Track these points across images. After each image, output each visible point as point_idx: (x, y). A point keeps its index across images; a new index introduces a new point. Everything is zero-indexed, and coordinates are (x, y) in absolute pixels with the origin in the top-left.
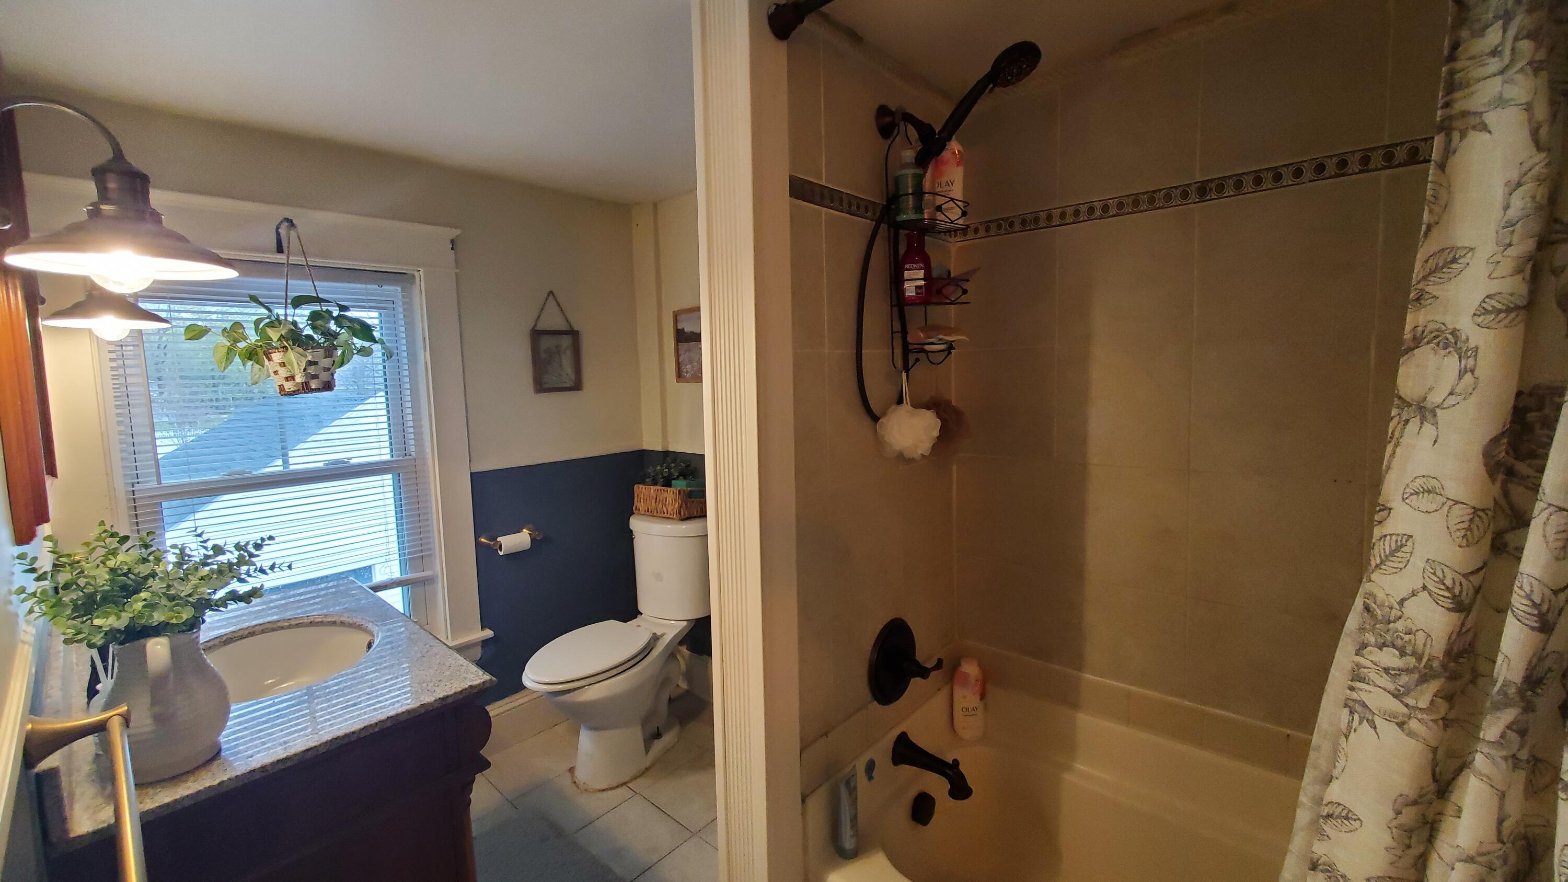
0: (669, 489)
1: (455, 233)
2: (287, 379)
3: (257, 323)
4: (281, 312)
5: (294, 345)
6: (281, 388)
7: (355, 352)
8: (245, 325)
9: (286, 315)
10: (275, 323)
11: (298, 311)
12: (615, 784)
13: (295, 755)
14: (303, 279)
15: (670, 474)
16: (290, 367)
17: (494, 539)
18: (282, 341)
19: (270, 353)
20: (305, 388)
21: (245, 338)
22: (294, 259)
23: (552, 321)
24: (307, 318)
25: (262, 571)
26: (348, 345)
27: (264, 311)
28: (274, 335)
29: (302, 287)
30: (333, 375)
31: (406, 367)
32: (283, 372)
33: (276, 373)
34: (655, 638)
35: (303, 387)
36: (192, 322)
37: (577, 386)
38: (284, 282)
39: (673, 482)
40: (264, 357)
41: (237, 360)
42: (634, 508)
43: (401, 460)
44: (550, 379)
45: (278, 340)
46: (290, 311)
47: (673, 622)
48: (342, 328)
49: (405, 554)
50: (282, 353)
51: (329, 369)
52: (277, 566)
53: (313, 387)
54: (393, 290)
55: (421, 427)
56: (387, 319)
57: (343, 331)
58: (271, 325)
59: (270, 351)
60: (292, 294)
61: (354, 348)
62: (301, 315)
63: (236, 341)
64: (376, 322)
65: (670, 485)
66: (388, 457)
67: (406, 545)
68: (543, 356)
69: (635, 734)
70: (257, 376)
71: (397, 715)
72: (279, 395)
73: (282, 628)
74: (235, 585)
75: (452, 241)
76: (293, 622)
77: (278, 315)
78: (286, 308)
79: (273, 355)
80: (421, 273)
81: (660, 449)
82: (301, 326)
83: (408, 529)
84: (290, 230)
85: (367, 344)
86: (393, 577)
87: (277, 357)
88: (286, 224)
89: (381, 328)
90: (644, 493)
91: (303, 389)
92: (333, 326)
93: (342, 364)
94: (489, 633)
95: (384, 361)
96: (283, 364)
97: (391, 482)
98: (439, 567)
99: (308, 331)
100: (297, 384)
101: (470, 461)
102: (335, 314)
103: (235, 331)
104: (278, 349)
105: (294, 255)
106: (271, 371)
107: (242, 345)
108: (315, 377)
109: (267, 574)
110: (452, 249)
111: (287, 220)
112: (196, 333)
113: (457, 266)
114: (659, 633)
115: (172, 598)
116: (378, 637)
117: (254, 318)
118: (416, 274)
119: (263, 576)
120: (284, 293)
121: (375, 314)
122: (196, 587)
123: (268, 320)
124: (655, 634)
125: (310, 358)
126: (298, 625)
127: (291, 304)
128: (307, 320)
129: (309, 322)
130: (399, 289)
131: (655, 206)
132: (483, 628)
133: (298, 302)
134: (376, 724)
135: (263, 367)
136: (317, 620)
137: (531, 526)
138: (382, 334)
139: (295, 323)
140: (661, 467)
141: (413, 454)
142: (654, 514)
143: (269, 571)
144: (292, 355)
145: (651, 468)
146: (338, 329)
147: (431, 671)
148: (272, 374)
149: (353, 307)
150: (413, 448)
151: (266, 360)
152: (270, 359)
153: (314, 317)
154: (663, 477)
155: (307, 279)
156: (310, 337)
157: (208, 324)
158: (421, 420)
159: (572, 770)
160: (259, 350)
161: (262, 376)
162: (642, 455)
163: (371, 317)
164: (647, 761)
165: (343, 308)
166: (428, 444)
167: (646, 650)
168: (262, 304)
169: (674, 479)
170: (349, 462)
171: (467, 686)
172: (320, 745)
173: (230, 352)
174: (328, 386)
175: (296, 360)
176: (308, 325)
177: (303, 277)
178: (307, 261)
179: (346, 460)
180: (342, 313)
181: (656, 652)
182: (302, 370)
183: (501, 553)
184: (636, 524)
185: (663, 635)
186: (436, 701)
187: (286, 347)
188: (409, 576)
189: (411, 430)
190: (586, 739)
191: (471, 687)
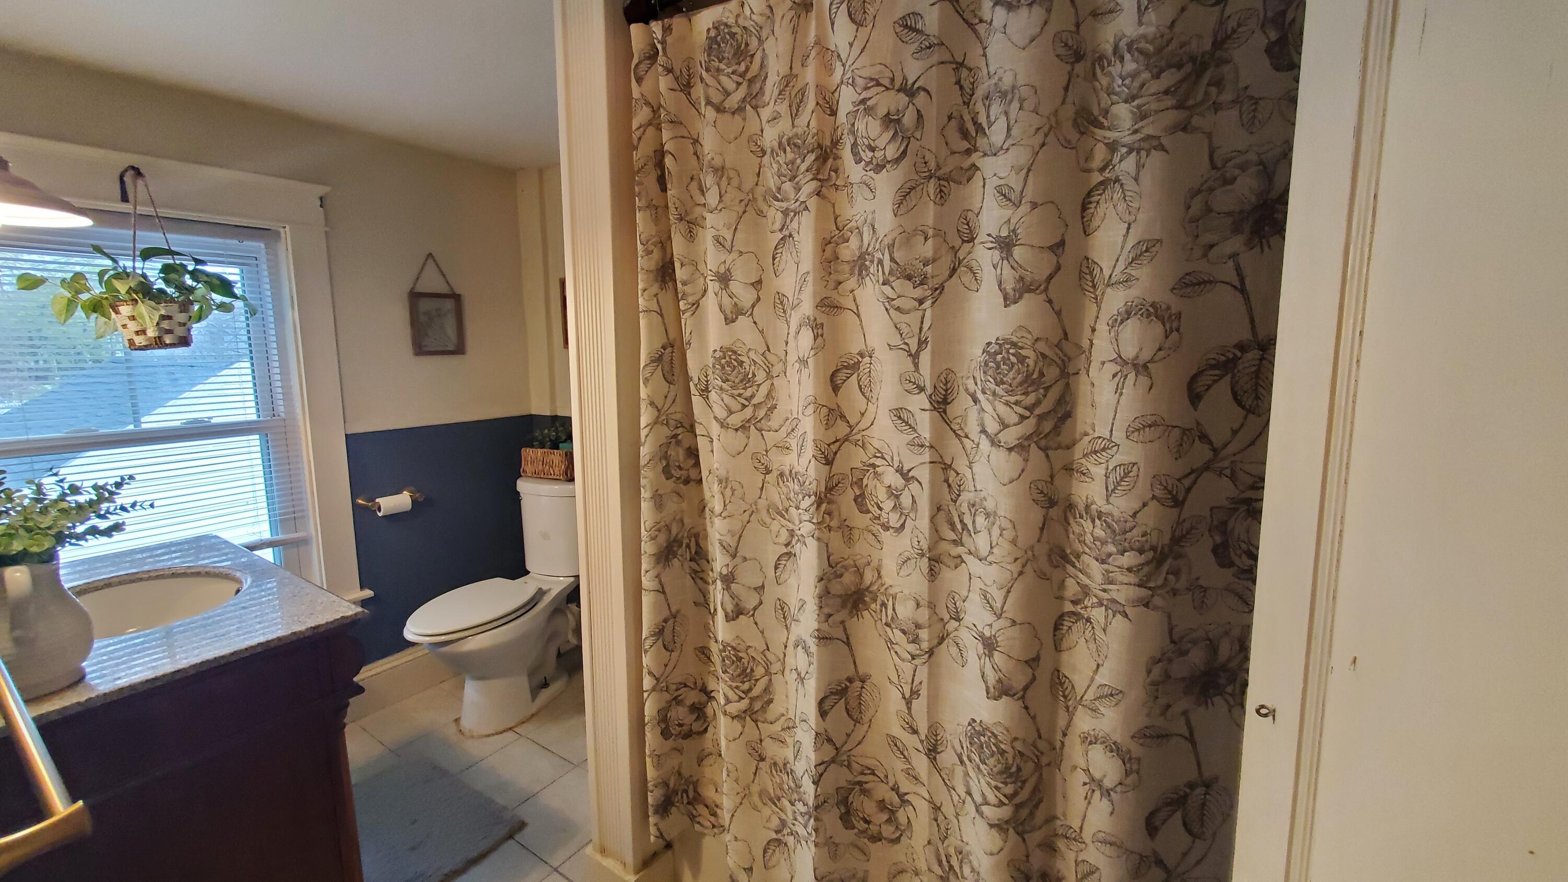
0: (555, 451)
1: (322, 190)
2: (137, 333)
3: (101, 274)
4: (129, 264)
5: (144, 298)
6: (131, 342)
7: (214, 307)
8: (88, 276)
9: (134, 268)
10: (123, 275)
11: (148, 264)
12: (501, 729)
13: (164, 676)
14: (151, 230)
15: (558, 437)
16: (140, 321)
17: (373, 500)
18: (130, 294)
19: (117, 306)
20: (158, 343)
21: (88, 290)
22: (141, 210)
23: (432, 283)
24: (158, 272)
25: (123, 508)
26: (205, 300)
27: (108, 262)
28: (122, 287)
29: (154, 239)
30: (189, 330)
31: (272, 326)
32: (133, 326)
33: (124, 326)
34: (541, 593)
35: (156, 341)
36: (23, 272)
37: (460, 350)
38: (132, 233)
39: (561, 445)
40: (111, 310)
41: (80, 313)
42: (521, 470)
43: (268, 421)
44: (431, 343)
45: (127, 292)
46: (139, 264)
47: (561, 578)
48: (198, 282)
49: (275, 516)
50: (131, 307)
51: (184, 324)
52: (138, 504)
53: (168, 342)
54: (257, 246)
55: (291, 387)
56: (250, 275)
57: (200, 285)
58: (117, 276)
59: (118, 303)
60: (141, 246)
61: (212, 303)
62: (153, 269)
63: (78, 292)
64: (237, 278)
65: (558, 448)
66: (254, 417)
67: (276, 500)
68: (423, 318)
69: (522, 684)
70: (102, 330)
71: (268, 642)
72: (129, 350)
73: (141, 579)
74: (95, 522)
75: (321, 199)
76: (152, 574)
77: (125, 268)
78: (134, 261)
79: (121, 308)
80: (288, 229)
81: (548, 413)
82: (152, 279)
83: (278, 491)
84: (137, 179)
85: (227, 300)
86: (262, 538)
87: (125, 310)
88: (131, 172)
89: (243, 285)
90: (530, 455)
91: (156, 344)
92: (189, 281)
93: (200, 319)
94: (368, 593)
95: (247, 319)
96: (133, 318)
97: (258, 443)
98: (313, 527)
99: (160, 284)
100: (149, 339)
101: (345, 422)
102: (190, 268)
103: (77, 282)
104: (126, 301)
105: (143, 204)
106: (119, 325)
107: (85, 296)
108: (169, 332)
109: (128, 511)
110: (321, 206)
111: (133, 168)
112: (30, 283)
113: (326, 225)
114: (545, 588)
115: (29, 530)
116: (246, 582)
117: (98, 270)
118: (282, 230)
119: (125, 514)
120: (132, 245)
121: (236, 270)
122: (56, 520)
123: (112, 272)
124: (540, 589)
125: (163, 312)
126: (157, 577)
127: (141, 256)
128: (160, 273)
129: (162, 275)
130: (263, 245)
131: (541, 172)
132: (362, 588)
133: (147, 254)
134: (246, 649)
135: (110, 319)
136: (179, 572)
137: (412, 489)
138: (244, 291)
139: (144, 276)
140: (549, 430)
141: (283, 415)
142: (539, 476)
143: (130, 509)
144: (143, 308)
145: (538, 431)
146: (195, 284)
147: (303, 607)
148: (121, 328)
149: (211, 262)
150: (282, 409)
151: (113, 313)
152: (117, 312)
153: (166, 269)
154: (551, 440)
155: (157, 231)
156: (161, 291)
157: (45, 274)
158: (289, 380)
159: (457, 721)
160: (104, 302)
161: (108, 330)
162: (529, 421)
163: (232, 273)
164: (534, 708)
165: (198, 262)
166: (298, 405)
167: (533, 602)
168: (108, 256)
169: (562, 442)
170: (210, 422)
171: (339, 617)
172: (190, 667)
173: (71, 305)
174: (185, 341)
175: (148, 314)
176: (160, 278)
177: (153, 228)
178: (156, 211)
179: (206, 420)
180: (198, 267)
181: (541, 606)
182: (155, 324)
183: (380, 514)
184: (523, 486)
185: (550, 590)
186: (307, 629)
187: (136, 301)
188: (281, 537)
189: (280, 390)
190: (471, 689)
191: (343, 618)
